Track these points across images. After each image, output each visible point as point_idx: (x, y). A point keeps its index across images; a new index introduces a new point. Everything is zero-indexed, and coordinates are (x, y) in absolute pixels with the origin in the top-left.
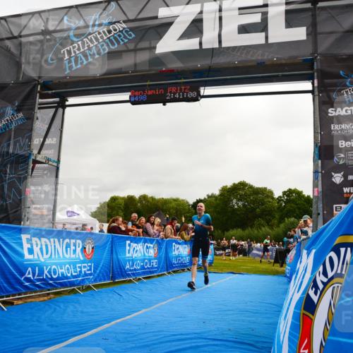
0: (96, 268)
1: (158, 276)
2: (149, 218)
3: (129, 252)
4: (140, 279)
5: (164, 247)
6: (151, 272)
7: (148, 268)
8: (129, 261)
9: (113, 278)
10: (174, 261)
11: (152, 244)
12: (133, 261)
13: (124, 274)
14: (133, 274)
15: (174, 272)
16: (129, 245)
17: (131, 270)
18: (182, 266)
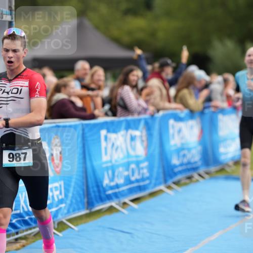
0: (67, 190)
1: (152, 194)
2: (127, 74)
3: (106, 154)
4: (125, 204)
5: (156, 133)
6: (140, 188)
7: (137, 181)
8: (107, 169)
9: (90, 204)
10: (175, 161)
11: (137, 129)
12: (113, 168)
13: (103, 196)
14: (116, 195)
15: (177, 183)
16: (106, 138)
17: (112, 188)
18: (189, 170)
